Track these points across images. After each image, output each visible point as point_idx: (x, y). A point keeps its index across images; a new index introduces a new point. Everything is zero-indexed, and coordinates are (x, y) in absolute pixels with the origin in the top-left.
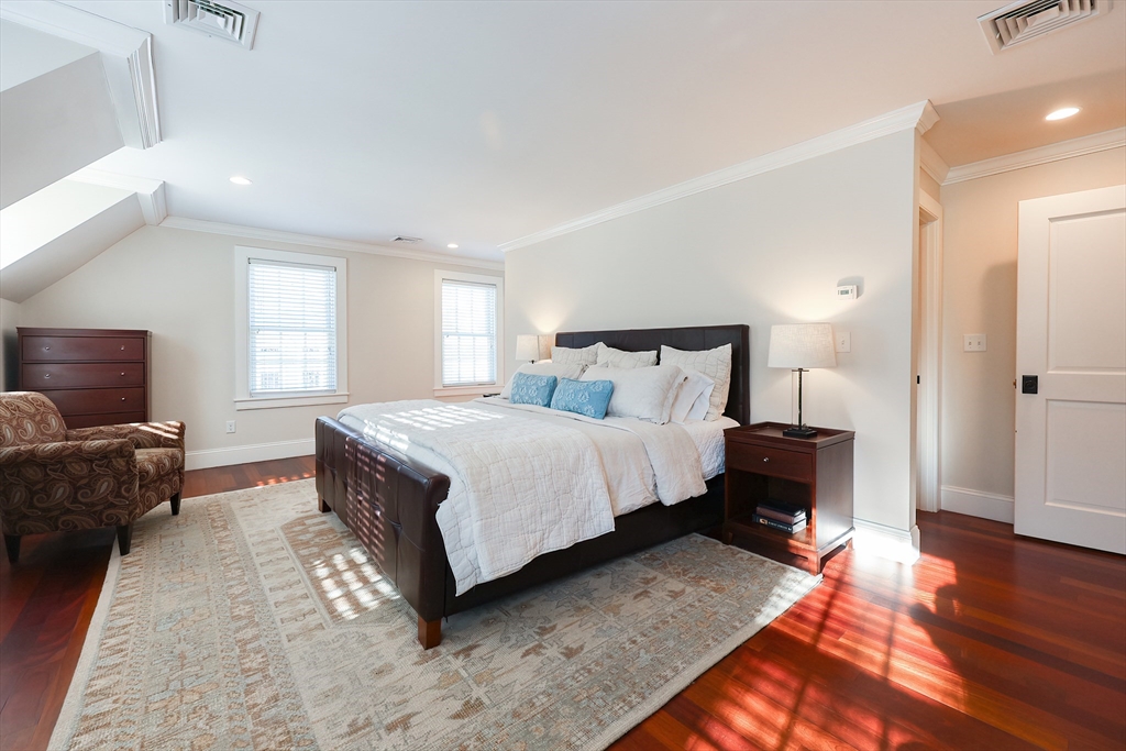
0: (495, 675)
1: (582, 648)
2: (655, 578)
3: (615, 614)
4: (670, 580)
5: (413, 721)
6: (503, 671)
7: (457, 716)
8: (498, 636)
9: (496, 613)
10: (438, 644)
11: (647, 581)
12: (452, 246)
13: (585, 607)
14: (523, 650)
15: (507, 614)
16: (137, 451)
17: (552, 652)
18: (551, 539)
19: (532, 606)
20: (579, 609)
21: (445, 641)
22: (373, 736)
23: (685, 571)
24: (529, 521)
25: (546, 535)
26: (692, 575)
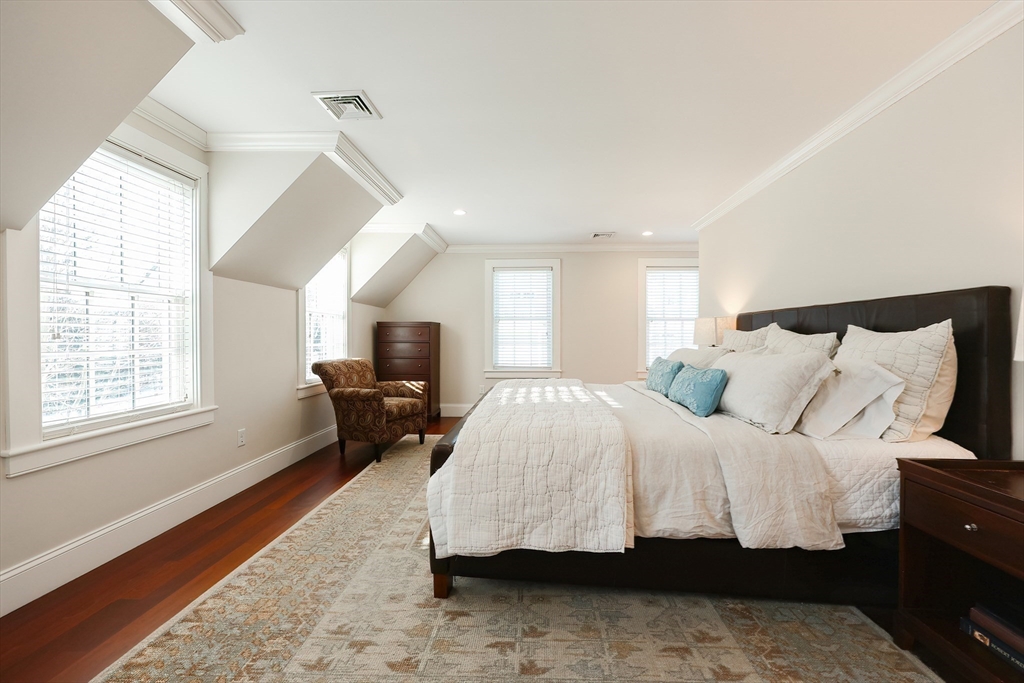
0: (452, 648)
1: (545, 671)
2: (719, 639)
3: (621, 656)
4: (738, 652)
5: (369, 649)
6: (461, 649)
7: (392, 666)
8: (489, 615)
9: (514, 594)
10: (444, 597)
11: (702, 638)
12: (647, 234)
13: (597, 631)
14: (493, 640)
15: (521, 599)
16: (385, 399)
17: (515, 658)
18: (533, 535)
19: (549, 602)
20: (587, 628)
21: (454, 598)
22: (339, 644)
23: (775, 652)
24: (507, 509)
25: (527, 530)
26: (780, 662)
